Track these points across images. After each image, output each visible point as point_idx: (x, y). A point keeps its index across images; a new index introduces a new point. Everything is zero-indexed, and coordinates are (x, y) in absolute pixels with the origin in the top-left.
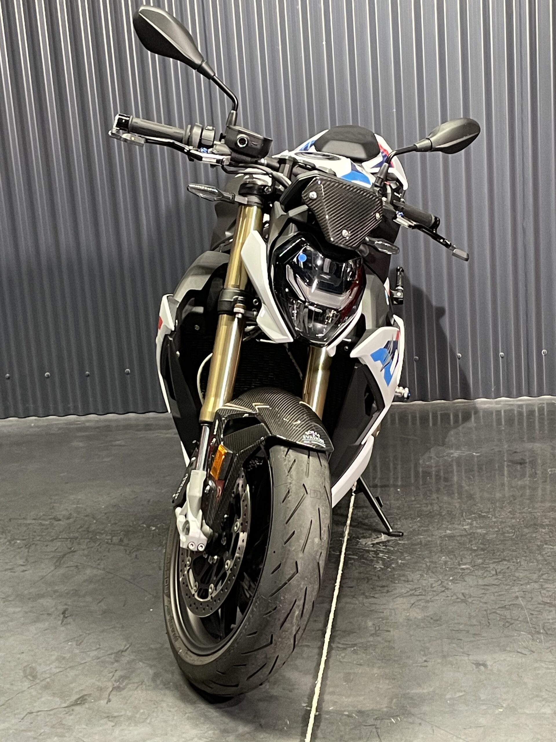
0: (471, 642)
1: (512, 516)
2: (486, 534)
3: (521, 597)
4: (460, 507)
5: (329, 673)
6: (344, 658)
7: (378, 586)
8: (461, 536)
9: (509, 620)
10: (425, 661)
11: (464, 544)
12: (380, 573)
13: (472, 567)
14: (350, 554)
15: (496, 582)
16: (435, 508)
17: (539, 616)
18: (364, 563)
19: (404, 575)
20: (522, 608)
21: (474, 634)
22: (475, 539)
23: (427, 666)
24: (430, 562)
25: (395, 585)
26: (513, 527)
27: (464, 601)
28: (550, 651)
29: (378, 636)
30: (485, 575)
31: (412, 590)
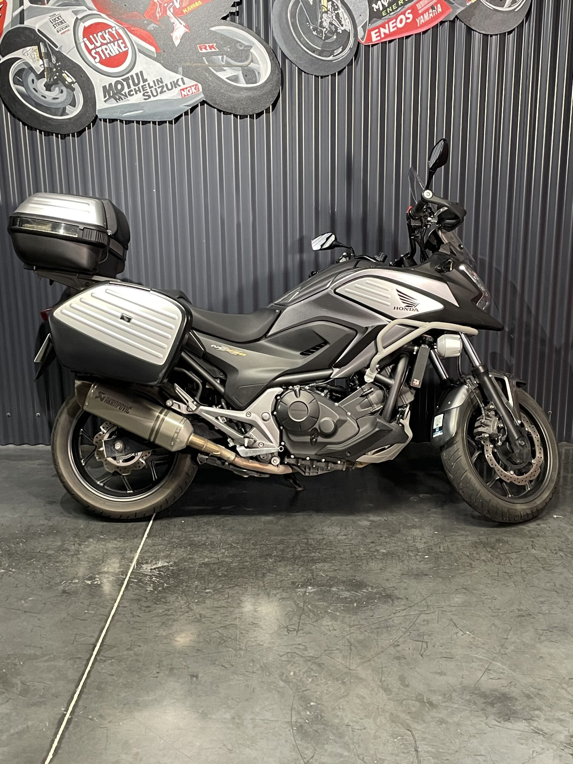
0: (194, 656)
1: (253, 547)
2: (231, 562)
3: (240, 618)
4: (221, 538)
5: (88, 681)
6: (102, 669)
7: (144, 607)
8: (214, 564)
9: (224, 638)
10: (158, 673)
11: (214, 571)
12: (148, 595)
13: (214, 591)
14: (132, 578)
15: (224, 605)
16: (203, 539)
17: (246, 635)
18: (140, 586)
19: (164, 598)
20: (236, 629)
21: (198, 650)
22: (223, 566)
23: (157, 677)
24: (187, 586)
25: (157, 606)
26: (251, 557)
27: (199, 621)
28: (244, 666)
29: (131, 650)
30: (220, 598)
31: (166, 610)
